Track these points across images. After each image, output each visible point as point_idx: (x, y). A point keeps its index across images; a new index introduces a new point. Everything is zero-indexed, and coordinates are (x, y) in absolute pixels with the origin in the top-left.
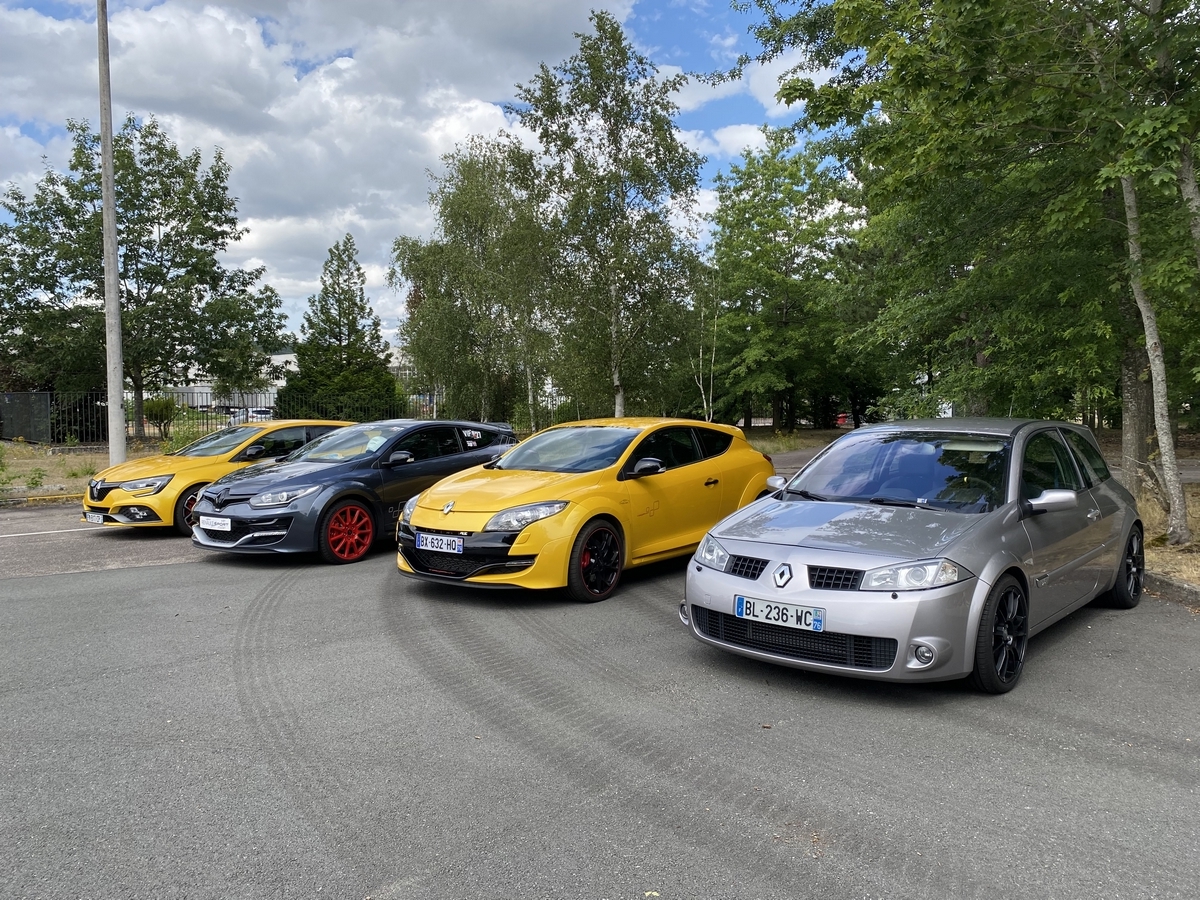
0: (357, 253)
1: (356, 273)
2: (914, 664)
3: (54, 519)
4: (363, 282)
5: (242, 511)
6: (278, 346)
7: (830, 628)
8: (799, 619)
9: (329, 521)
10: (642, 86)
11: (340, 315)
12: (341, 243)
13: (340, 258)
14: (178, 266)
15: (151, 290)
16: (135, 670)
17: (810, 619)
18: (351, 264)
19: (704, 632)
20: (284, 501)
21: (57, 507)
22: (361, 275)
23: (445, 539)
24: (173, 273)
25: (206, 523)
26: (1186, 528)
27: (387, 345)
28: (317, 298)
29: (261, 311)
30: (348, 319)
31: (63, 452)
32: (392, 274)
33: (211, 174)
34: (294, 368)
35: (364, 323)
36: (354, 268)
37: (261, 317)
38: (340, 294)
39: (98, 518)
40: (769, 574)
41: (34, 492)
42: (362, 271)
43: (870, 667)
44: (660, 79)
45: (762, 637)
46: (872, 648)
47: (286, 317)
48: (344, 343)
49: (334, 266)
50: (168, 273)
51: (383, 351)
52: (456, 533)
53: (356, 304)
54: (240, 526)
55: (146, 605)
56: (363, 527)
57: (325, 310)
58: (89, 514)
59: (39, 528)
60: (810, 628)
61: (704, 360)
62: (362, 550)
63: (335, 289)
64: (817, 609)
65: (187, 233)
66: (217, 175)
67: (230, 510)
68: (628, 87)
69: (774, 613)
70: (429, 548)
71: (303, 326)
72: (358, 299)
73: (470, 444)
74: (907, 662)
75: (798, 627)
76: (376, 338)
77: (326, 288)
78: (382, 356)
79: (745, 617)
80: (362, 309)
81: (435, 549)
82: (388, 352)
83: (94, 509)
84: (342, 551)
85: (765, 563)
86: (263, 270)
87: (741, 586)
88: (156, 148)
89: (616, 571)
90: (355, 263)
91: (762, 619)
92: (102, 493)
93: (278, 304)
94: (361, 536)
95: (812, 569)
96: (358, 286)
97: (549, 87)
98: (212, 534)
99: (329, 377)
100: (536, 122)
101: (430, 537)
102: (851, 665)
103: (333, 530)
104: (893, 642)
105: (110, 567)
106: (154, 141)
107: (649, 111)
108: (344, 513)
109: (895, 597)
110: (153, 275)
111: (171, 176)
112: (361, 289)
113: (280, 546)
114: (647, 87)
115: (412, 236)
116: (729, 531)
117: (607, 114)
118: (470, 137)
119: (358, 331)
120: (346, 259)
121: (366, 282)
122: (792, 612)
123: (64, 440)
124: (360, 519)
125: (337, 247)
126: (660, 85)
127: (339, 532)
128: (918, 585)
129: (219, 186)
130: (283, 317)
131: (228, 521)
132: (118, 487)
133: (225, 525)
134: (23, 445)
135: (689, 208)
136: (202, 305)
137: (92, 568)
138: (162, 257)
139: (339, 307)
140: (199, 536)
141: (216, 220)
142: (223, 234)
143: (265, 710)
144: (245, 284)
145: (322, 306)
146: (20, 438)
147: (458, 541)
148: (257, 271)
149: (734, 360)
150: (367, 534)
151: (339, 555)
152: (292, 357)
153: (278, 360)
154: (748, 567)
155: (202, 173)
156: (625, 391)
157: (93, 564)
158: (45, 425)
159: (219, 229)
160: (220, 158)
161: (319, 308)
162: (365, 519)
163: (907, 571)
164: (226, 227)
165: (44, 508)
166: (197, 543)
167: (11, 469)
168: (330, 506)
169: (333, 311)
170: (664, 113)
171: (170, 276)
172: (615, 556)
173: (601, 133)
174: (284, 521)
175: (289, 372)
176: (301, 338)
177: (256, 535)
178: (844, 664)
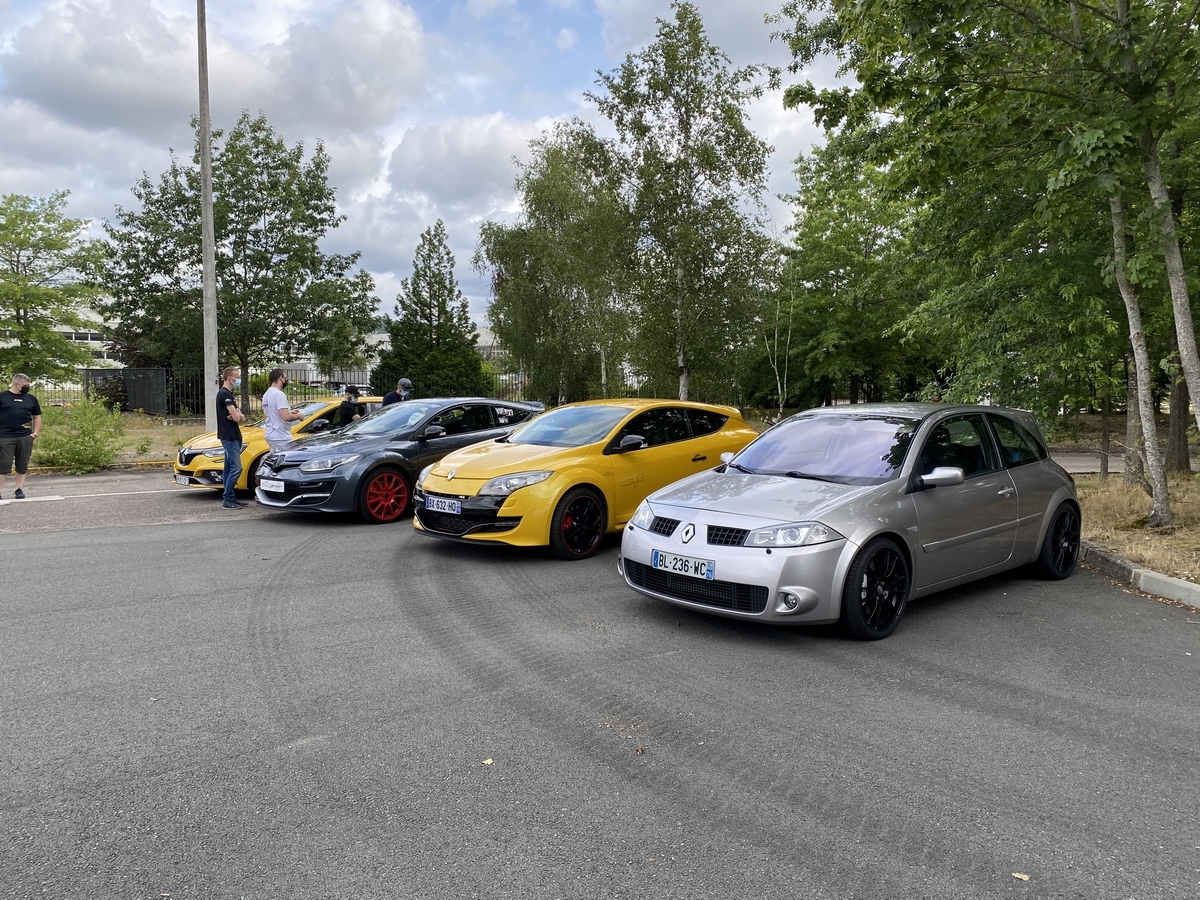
0: (447, 238)
1: (446, 257)
2: (782, 608)
3: (156, 481)
4: (452, 265)
5: (293, 475)
6: (373, 326)
7: (718, 577)
8: (696, 569)
9: (368, 486)
10: (714, 76)
11: (431, 297)
12: (433, 228)
13: (431, 243)
14: (281, 251)
15: (256, 274)
16: (178, 597)
17: (704, 570)
18: (441, 248)
19: (633, 580)
20: (329, 467)
21: (161, 472)
22: (450, 260)
23: (447, 501)
24: (276, 259)
25: (266, 485)
26: (1167, 512)
27: (474, 327)
28: (409, 282)
29: (356, 295)
30: (438, 301)
31: (176, 423)
32: (477, 259)
33: (312, 165)
34: (388, 347)
35: (452, 305)
36: (444, 253)
37: (355, 300)
38: (430, 278)
39: (185, 480)
40: (679, 530)
41: (143, 458)
42: (451, 255)
43: (749, 610)
44: (731, 71)
45: (669, 584)
46: (751, 595)
47: (379, 301)
48: (435, 323)
49: (426, 251)
50: (271, 258)
51: (470, 332)
52: (456, 497)
53: (446, 287)
54: (292, 488)
55: (205, 551)
56: (399, 492)
57: (416, 293)
58: (179, 476)
59: (142, 488)
60: (704, 577)
61: (779, 341)
62: (398, 512)
63: (426, 272)
64: (710, 561)
65: (291, 221)
66: (319, 165)
67: (285, 474)
68: (700, 78)
69: (679, 565)
70: (435, 509)
71: (396, 308)
72: (447, 282)
73: (502, 421)
74: (776, 605)
75: (696, 576)
76: (464, 318)
77: (418, 272)
78: (469, 337)
79: (659, 568)
80: (451, 291)
81: (439, 510)
82: (475, 333)
83: (183, 472)
84: (379, 512)
85: (678, 523)
86: (359, 255)
87: (659, 542)
88: (264, 141)
89: (598, 534)
90: (445, 247)
91: (670, 570)
92: (188, 459)
93: (371, 288)
94: (397, 500)
95: (711, 528)
96: (448, 270)
97: (629, 75)
98: (270, 495)
99: (419, 356)
100: (611, 109)
101: (436, 499)
102: (735, 609)
103: (371, 494)
104: (765, 590)
105: (187, 521)
106: (261, 135)
107: (719, 100)
108: (382, 479)
109: (769, 552)
110: (260, 260)
111: (277, 168)
112: (451, 273)
113: (324, 506)
114: (718, 76)
115: (498, 221)
116: (663, 497)
117: (679, 102)
118: (557, 124)
119: (446, 312)
120: (437, 244)
121: (455, 266)
122: (691, 564)
123: (178, 413)
124: (396, 485)
125: (428, 233)
126: (731, 76)
127: (377, 496)
128: (792, 542)
129: (319, 177)
130: (376, 300)
131: (282, 483)
132: (201, 454)
133: (280, 488)
134: (143, 416)
135: (758, 194)
136: (304, 288)
137: (172, 522)
138: (266, 243)
139: (430, 289)
140: (260, 496)
141: (316, 208)
142: (323, 221)
143: (265, 628)
144: (342, 268)
145: (414, 289)
146: (141, 410)
147: (458, 504)
148: (353, 256)
149: (811, 343)
150: (403, 498)
151: (377, 516)
152: (386, 337)
153: (372, 339)
154: (665, 527)
155: (305, 163)
156: (689, 372)
157: (174, 519)
158: (162, 399)
159: (318, 217)
160: (321, 149)
161: (411, 290)
162: (401, 486)
163: (784, 531)
164: (325, 215)
165: (149, 472)
166: (259, 503)
167: (128, 437)
168: (368, 474)
169: (424, 293)
170: (736, 102)
171: (274, 261)
172: (597, 521)
173: (672, 120)
174: (329, 485)
175: (382, 351)
176: (395, 318)
177: (305, 496)
178: (730, 608)
